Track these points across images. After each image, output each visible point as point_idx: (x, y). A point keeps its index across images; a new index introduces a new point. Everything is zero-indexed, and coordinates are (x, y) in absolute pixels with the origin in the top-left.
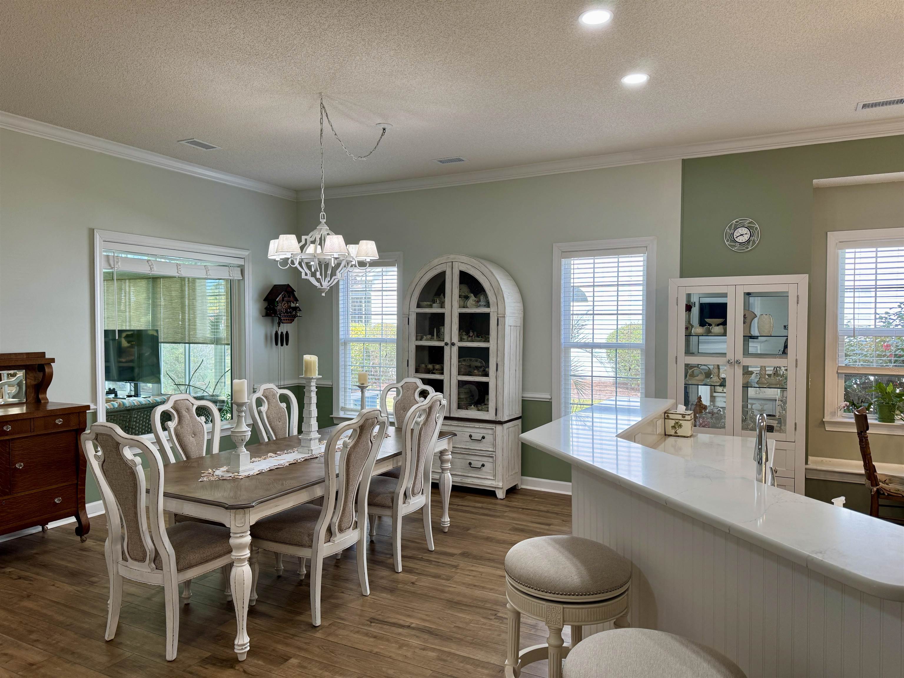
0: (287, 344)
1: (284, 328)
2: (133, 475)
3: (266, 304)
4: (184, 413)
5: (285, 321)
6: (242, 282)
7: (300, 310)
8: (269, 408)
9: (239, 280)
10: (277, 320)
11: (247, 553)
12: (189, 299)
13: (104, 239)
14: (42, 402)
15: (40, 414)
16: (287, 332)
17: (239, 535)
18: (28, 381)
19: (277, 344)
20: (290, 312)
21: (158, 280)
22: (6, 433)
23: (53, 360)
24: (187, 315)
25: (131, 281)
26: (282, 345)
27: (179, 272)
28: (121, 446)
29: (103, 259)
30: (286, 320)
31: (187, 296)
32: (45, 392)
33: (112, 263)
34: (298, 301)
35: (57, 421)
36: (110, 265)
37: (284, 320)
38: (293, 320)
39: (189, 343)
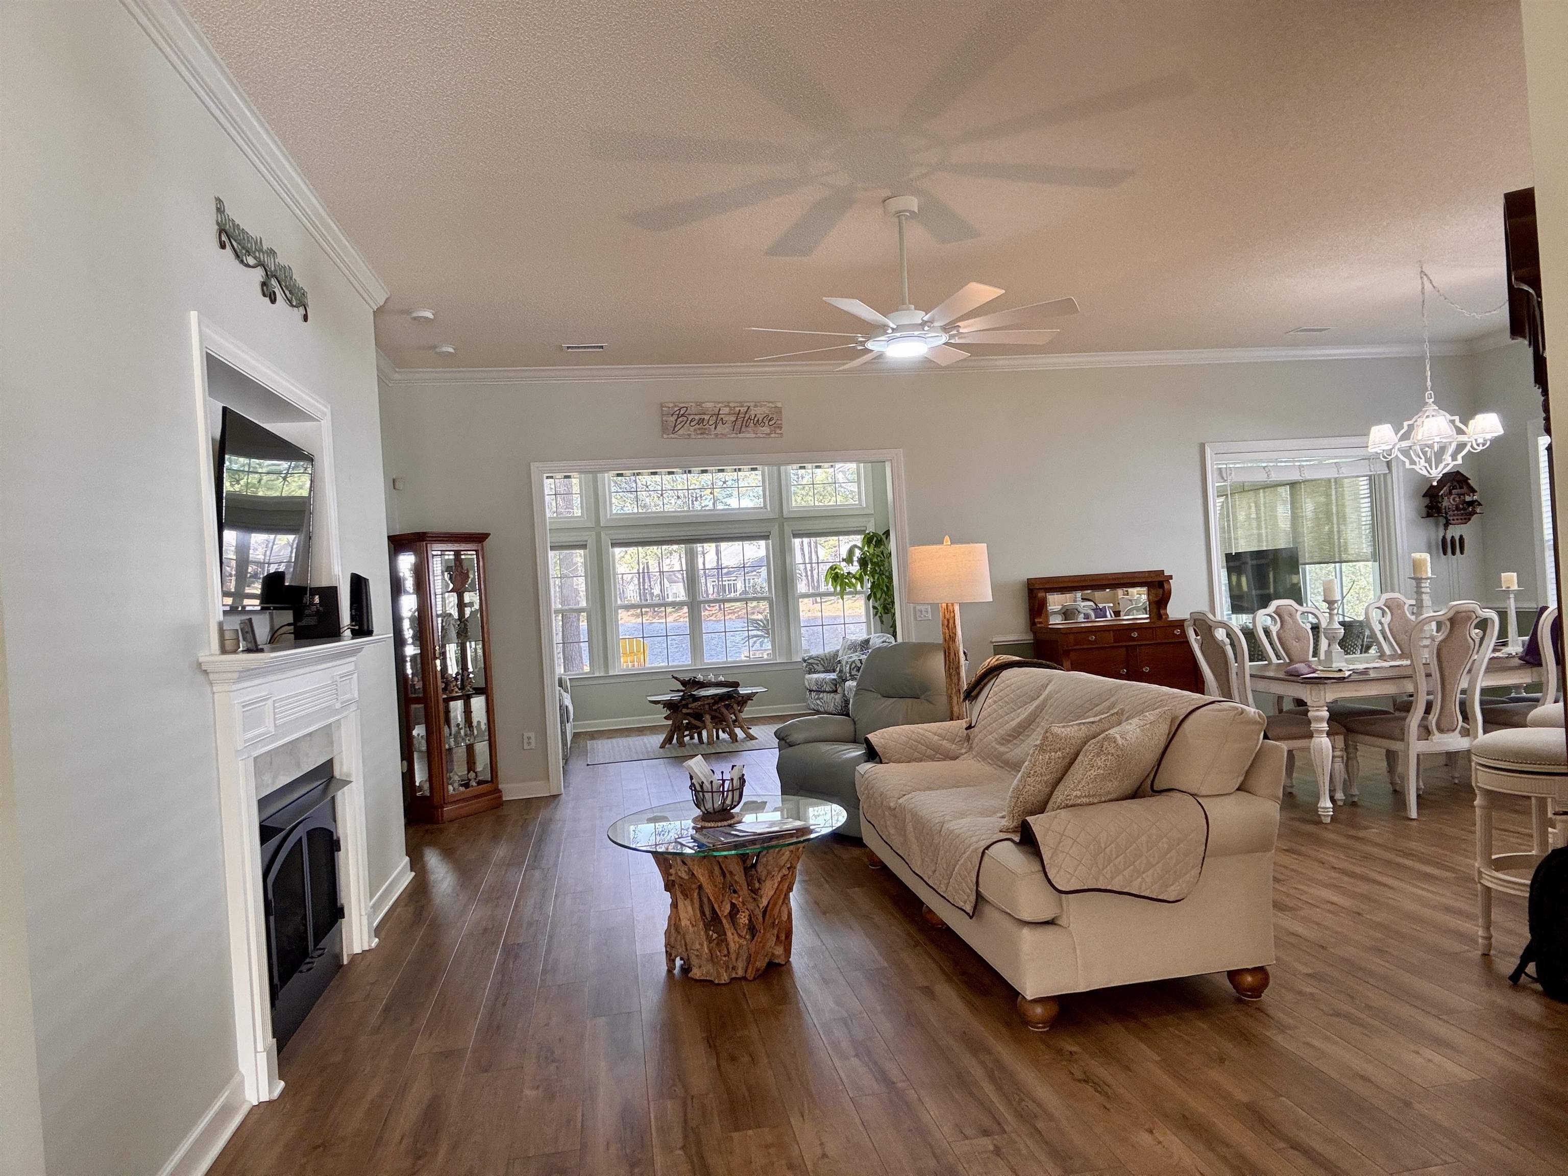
0: (1462, 552)
1: (1455, 531)
2: (1224, 653)
3: (1427, 501)
4: (1286, 617)
5: (1456, 521)
6: (1389, 477)
7: (1480, 504)
8: (1392, 619)
9: (1385, 475)
10: (1442, 521)
11: (1325, 726)
12: (1337, 505)
13: (1215, 452)
14: (1164, 617)
15: (1159, 624)
16: (1461, 538)
17: (1315, 709)
18: (1151, 597)
19: (1445, 553)
20: (1464, 509)
21: (1298, 486)
22: (1133, 639)
23: (1171, 577)
24: (1335, 526)
25: (1266, 490)
26: (1454, 553)
27: (1303, 475)
28: (1213, 629)
29: (1216, 473)
30: (1457, 519)
31: (1334, 502)
32: (1165, 608)
33: (1225, 476)
34: (1476, 492)
35: (1175, 632)
36: (1223, 478)
37: (1453, 520)
38: (1470, 519)
39: (1340, 562)
